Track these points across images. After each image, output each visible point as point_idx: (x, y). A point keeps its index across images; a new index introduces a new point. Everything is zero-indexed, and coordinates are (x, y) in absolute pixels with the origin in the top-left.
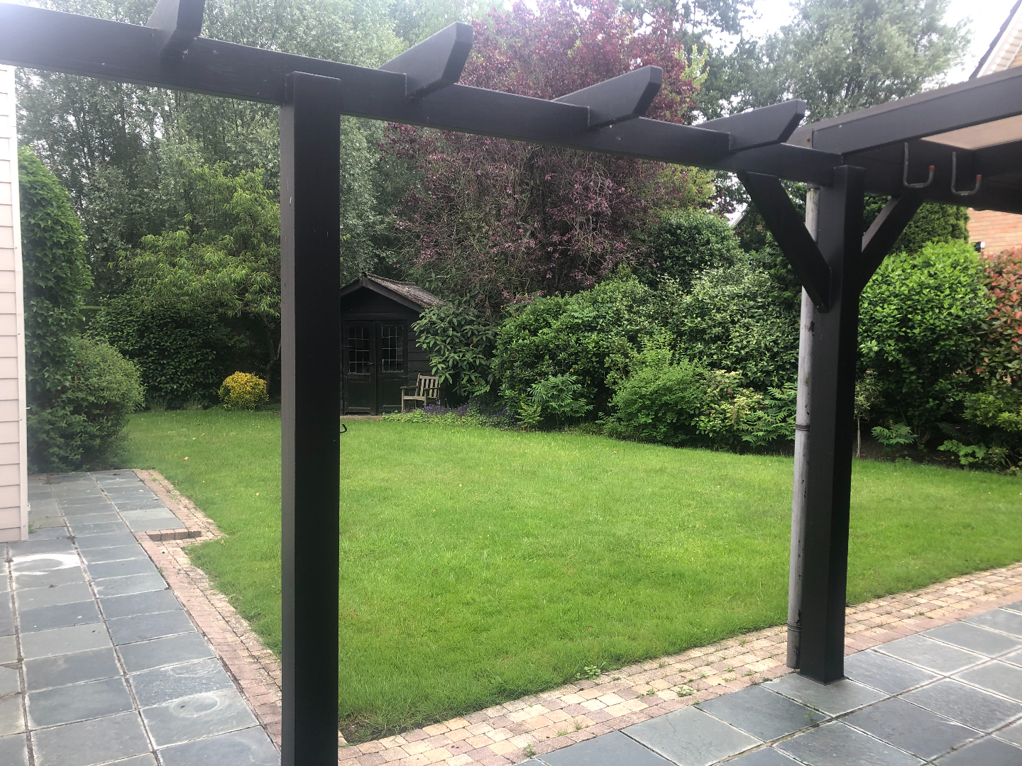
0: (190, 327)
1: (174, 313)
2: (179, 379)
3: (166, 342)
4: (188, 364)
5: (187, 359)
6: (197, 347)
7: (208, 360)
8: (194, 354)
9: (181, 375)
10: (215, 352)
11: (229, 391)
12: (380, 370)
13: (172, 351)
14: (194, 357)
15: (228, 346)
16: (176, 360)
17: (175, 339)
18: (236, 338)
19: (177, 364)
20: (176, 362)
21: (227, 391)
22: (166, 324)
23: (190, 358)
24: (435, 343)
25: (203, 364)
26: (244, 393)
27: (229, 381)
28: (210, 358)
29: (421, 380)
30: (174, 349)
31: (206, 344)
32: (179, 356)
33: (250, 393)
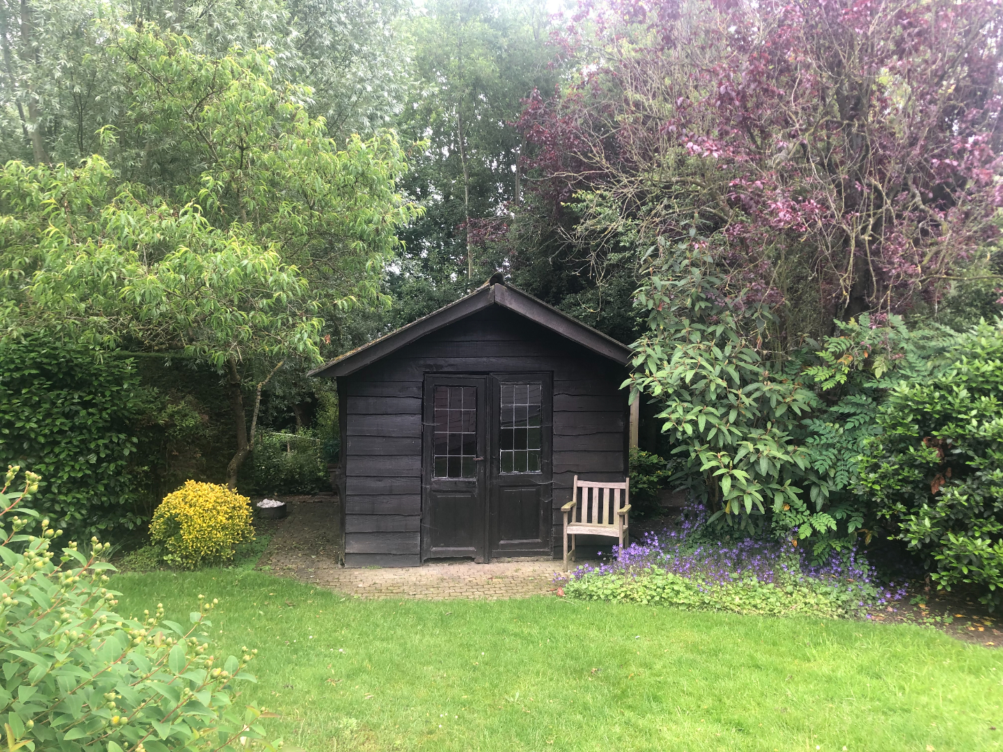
0: (80, 385)
1: (46, 356)
2: (54, 501)
3: (28, 420)
4: (77, 467)
5: (74, 458)
6: (98, 429)
7: (121, 457)
8: (92, 446)
9: (60, 493)
10: (135, 440)
11: (177, 526)
12: (495, 470)
13: (42, 440)
14: (90, 451)
15: (157, 425)
16: (47, 460)
17: (48, 415)
18: (171, 408)
19: (52, 468)
20: (48, 465)
21: (173, 526)
22: (25, 381)
23: (81, 453)
24: (708, 423)
25: (112, 467)
26: (214, 528)
27: (173, 502)
28: (126, 452)
29: (580, 489)
30: (45, 436)
31: (118, 423)
32: (57, 450)
33: (224, 528)
